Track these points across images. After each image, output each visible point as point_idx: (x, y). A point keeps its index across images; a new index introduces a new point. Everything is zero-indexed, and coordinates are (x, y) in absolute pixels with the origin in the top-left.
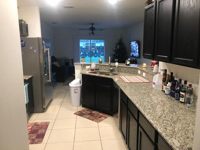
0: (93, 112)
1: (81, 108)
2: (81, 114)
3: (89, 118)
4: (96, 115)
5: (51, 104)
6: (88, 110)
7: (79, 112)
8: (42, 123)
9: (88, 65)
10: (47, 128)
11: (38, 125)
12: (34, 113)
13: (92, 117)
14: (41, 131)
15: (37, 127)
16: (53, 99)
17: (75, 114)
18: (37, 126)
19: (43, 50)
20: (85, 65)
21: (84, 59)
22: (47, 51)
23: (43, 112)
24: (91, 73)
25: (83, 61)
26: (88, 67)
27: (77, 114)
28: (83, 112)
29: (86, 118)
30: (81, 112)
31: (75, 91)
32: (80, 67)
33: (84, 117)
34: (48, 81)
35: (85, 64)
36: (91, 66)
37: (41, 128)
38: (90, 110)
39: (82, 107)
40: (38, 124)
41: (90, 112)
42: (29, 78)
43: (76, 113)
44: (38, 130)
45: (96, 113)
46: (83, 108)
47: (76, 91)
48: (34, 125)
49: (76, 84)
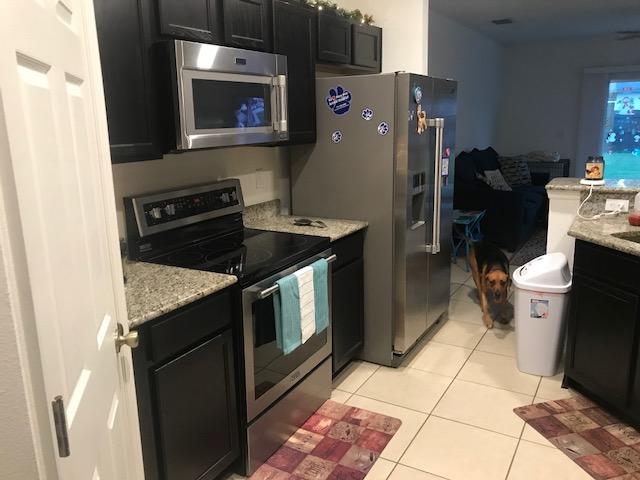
0: (616, 431)
1: (553, 391)
2: (545, 421)
3: (582, 462)
4: (623, 453)
5: (435, 338)
6: (585, 412)
7: (540, 406)
8: (374, 416)
9: (619, 195)
10: (381, 449)
11: (357, 422)
12: (364, 364)
13: (601, 459)
14: (356, 457)
15: (348, 433)
16: (451, 317)
17: (521, 412)
18: (351, 426)
19: (414, 123)
20: (601, 195)
21: (600, 165)
22: (432, 130)
23: (394, 366)
24: (623, 236)
25: (592, 175)
26: (615, 205)
27: (529, 415)
28: (562, 418)
29: (569, 452)
30: (552, 411)
31: (533, 308)
32: (574, 201)
33: (560, 447)
34: (428, 251)
35: (605, 189)
36: (632, 201)
37: (359, 441)
38: (599, 414)
39: (560, 383)
40: (358, 417)
41: (594, 426)
42: (347, 232)
43: (525, 408)
44: (349, 446)
45: (629, 442)
46: (566, 394)
47: (541, 309)
48: (342, 420)
49: (546, 279)
